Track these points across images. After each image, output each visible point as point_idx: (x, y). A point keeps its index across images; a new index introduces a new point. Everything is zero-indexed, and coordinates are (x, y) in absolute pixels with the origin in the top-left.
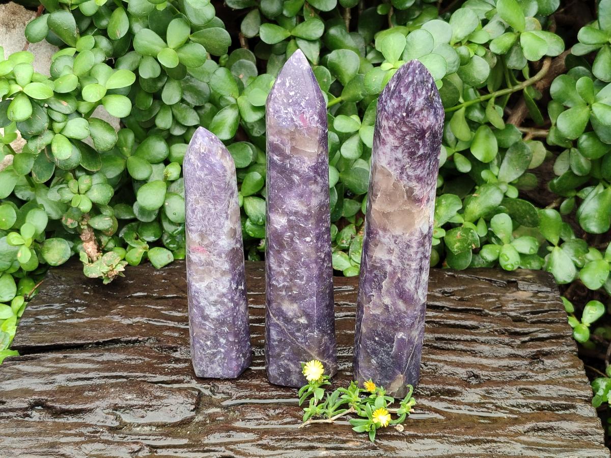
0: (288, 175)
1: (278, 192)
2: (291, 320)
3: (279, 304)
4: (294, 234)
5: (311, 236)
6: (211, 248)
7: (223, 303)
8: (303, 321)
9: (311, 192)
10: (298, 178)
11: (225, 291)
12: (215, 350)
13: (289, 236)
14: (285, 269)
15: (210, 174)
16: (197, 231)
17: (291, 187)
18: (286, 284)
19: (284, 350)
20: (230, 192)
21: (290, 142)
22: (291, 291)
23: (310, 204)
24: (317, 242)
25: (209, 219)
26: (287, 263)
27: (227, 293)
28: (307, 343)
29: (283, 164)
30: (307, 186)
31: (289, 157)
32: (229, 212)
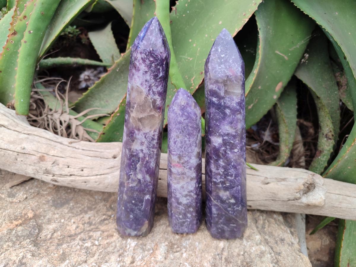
0: (222, 110)
1: (216, 122)
2: (225, 201)
3: (218, 192)
4: (227, 148)
5: (238, 148)
6: (185, 165)
7: (190, 196)
8: (232, 201)
9: (238, 119)
10: (229, 111)
11: (192, 189)
12: (184, 220)
13: (223, 150)
14: (221, 171)
15: (187, 119)
16: (177, 155)
17: (225, 118)
18: (222, 180)
19: (220, 219)
20: (198, 130)
21: (224, 87)
22: (225, 184)
23: (237, 128)
24: (241, 152)
25: (185, 147)
26: (222, 167)
27: (193, 190)
28: (235, 214)
29: (219, 102)
30: (235, 116)
31: (223, 98)
32: (197, 143)
